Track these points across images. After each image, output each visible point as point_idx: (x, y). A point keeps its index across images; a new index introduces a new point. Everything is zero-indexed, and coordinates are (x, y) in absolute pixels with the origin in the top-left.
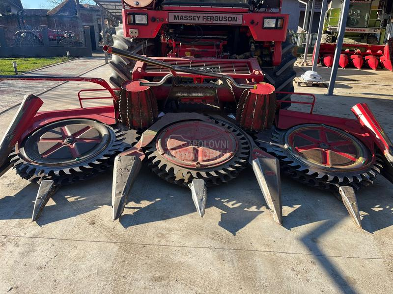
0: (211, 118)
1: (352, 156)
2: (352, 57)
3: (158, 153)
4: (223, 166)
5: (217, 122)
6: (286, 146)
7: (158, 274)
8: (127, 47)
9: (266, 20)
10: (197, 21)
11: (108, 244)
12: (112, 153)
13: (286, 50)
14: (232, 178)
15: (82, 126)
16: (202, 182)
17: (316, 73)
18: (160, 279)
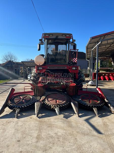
1: (97, 101)
2: (105, 77)
3: (46, 102)
4: (64, 104)
5: (61, 94)
6: (80, 99)
8: (36, 75)
9: (73, 68)
10: (55, 68)
11: (36, 122)
12: (34, 102)
13: (79, 75)
15: (25, 96)
16: (58, 108)
17: (92, 82)
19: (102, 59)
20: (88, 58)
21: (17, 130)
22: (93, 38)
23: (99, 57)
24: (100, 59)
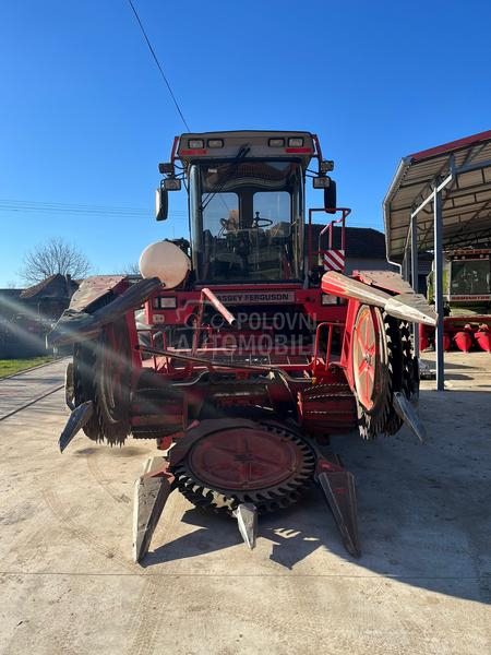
0: (262, 424)
2: (476, 335)
5: (270, 429)
7: (195, 604)
9: (325, 297)
10: (238, 301)
11: (132, 577)
14: (292, 501)
18: (198, 609)
19: (460, 257)
20: (395, 252)
21: (29, 626)
22: (415, 160)
23: (444, 246)
24: (452, 258)
